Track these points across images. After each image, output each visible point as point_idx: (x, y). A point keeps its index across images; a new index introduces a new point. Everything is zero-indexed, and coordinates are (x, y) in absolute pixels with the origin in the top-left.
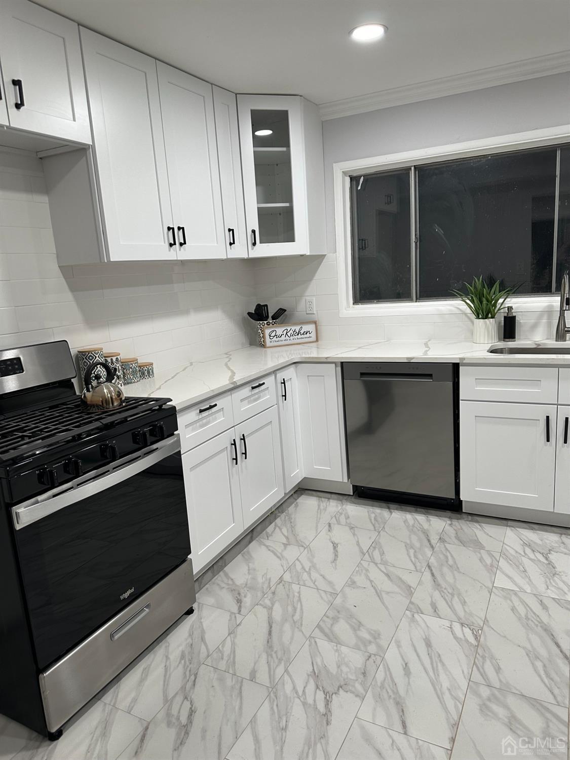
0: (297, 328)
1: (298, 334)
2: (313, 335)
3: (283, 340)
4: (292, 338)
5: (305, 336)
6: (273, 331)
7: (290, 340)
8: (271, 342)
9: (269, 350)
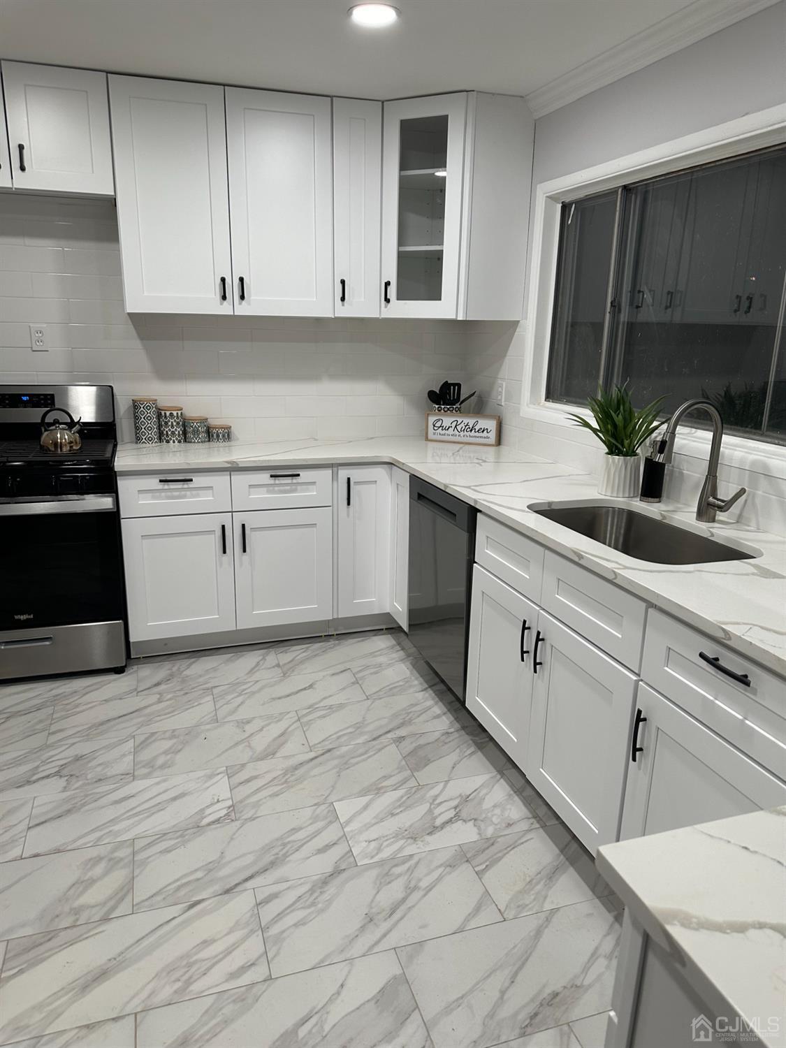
0: (471, 422)
1: (471, 431)
2: (492, 436)
3: (450, 434)
4: (462, 433)
5: (481, 434)
6: (439, 420)
7: (459, 436)
8: (434, 434)
9: (431, 444)
